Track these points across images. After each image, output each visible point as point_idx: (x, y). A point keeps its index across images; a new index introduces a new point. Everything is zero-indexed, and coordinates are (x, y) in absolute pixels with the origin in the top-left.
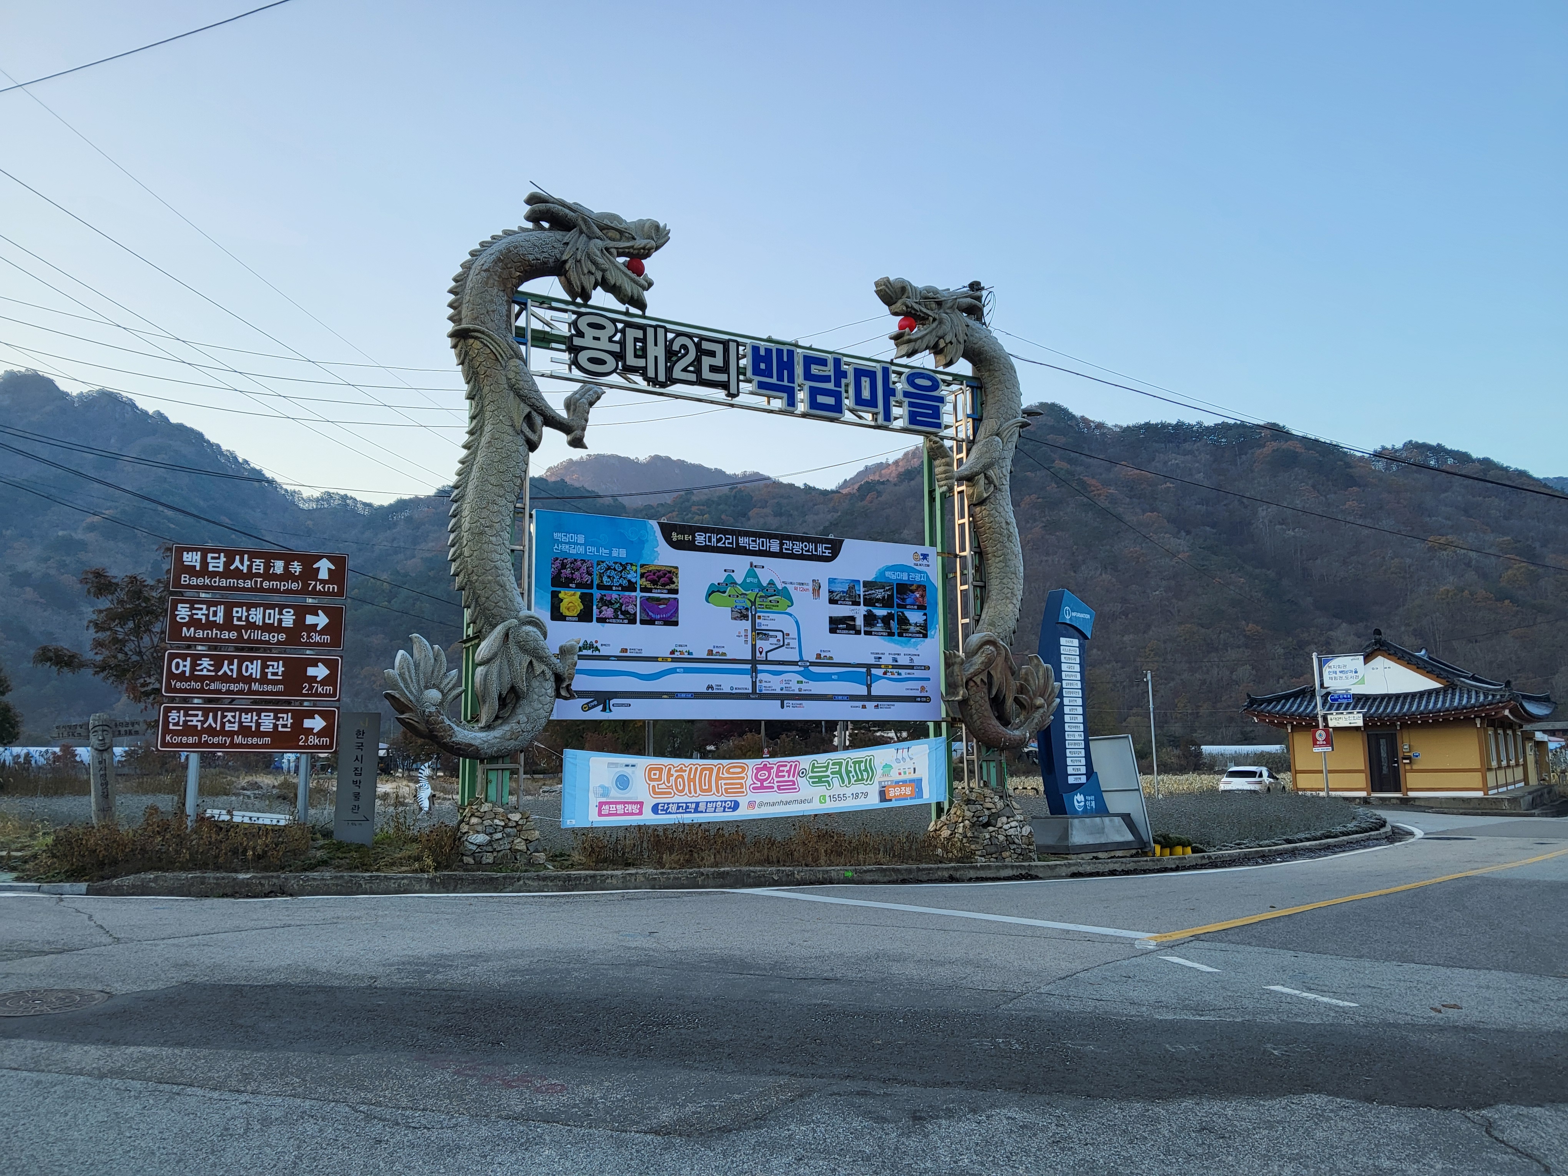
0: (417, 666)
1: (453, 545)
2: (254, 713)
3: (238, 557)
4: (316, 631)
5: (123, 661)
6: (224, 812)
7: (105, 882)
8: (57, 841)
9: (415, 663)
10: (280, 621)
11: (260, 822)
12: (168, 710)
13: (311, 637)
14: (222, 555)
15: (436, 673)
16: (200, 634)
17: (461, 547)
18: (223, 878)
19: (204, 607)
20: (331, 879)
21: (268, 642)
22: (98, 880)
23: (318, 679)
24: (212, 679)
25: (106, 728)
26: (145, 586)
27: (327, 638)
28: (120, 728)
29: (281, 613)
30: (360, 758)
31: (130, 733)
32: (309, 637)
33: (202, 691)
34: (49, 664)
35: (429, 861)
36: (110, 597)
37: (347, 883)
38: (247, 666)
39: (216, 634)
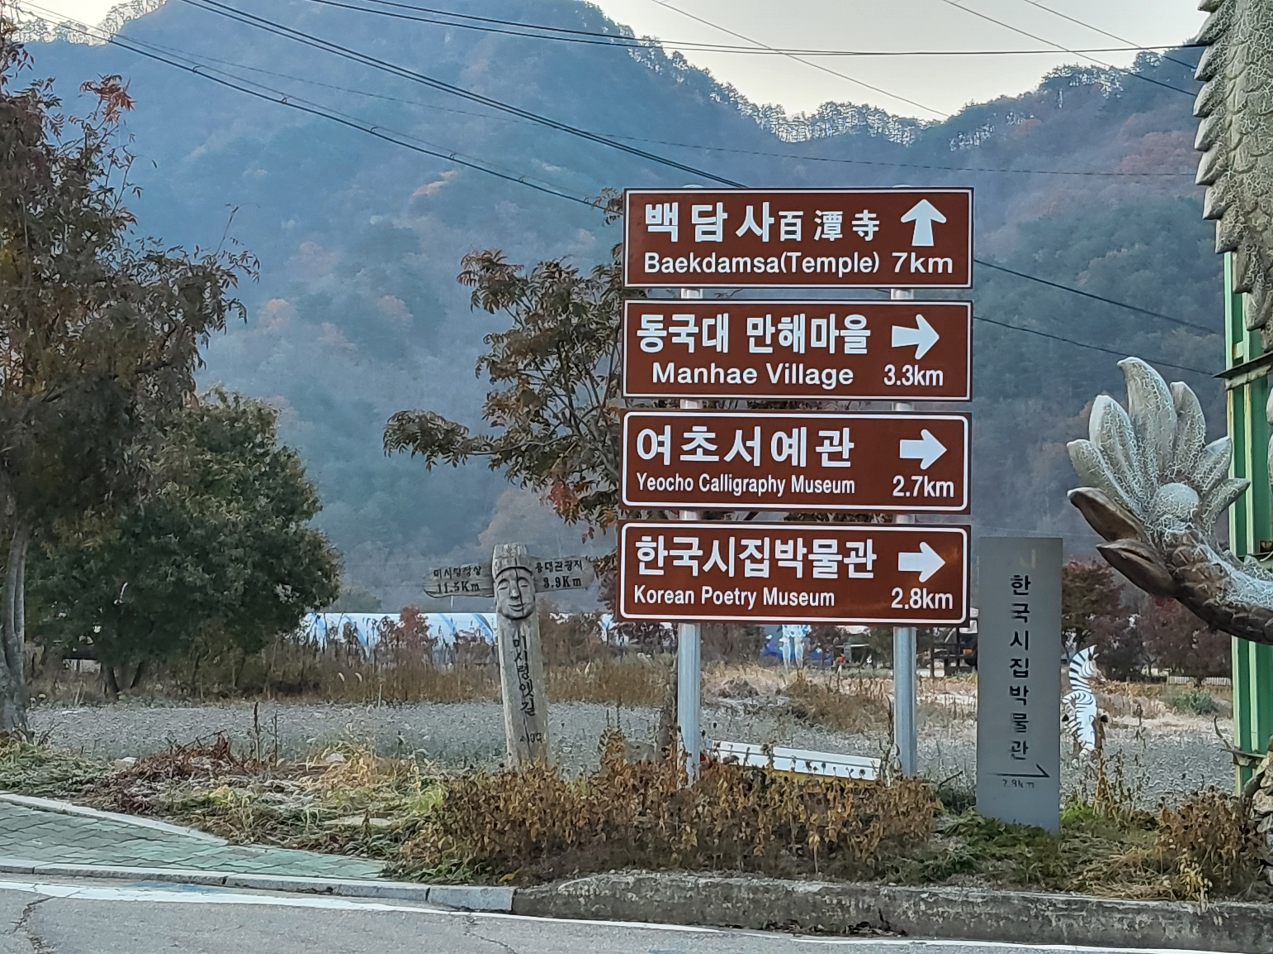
0: (1139, 430)
1: (1206, 148)
2: (800, 541)
3: (750, 209)
4: (913, 362)
5: (541, 439)
6: (756, 748)
7: (545, 887)
8: (451, 799)
9: (1134, 423)
10: (840, 341)
11: (829, 771)
12: (635, 535)
13: (904, 375)
14: (720, 206)
15: (1182, 447)
16: (687, 376)
17: (1226, 149)
18: (767, 890)
19: (691, 318)
20: (986, 903)
21: (818, 389)
22: (531, 883)
23: (924, 466)
24: (715, 470)
25: (522, 573)
26: (575, 282)
27: (937, 375)
28: (547, 574)
29: (840, 326)
30: (1022, 640)
31: (565, 583)
32: (900, 375)
33: (696, 495)
34: (411, 447)
35: (1192, 875)
36: (513, 308)
37: (1018, 913)
38: (780, 440)
39: (717, 374)
